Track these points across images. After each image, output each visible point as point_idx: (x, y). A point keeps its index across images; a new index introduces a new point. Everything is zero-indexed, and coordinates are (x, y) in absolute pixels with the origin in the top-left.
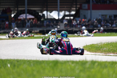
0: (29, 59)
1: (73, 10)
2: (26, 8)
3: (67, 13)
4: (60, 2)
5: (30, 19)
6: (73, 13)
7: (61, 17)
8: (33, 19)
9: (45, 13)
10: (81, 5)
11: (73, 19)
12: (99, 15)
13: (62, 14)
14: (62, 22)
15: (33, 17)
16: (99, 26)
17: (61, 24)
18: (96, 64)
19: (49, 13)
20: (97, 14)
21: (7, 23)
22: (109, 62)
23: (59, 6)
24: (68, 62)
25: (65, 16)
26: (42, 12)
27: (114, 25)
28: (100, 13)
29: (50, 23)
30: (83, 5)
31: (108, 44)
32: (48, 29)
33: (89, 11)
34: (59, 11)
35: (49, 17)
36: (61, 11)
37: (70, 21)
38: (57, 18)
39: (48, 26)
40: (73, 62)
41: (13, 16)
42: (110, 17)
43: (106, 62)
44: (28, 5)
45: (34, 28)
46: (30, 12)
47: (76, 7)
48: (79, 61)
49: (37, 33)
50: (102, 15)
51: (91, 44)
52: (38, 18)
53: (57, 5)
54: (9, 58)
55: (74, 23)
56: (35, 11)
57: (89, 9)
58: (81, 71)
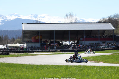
0: (55, 64)
1: (76, 41)
2: (54, 40)
3: (73, 42)
4: (70, 37)
5: (56, 45)
6: (76, 42)
7: (70, 44)
8: (57, 45)
9: (63, 42)
10: (79, 38)
11: (76, 45)
12: (88, 43)
13: (71, 42)
14: (71, 46)
15: (57, 44)
16: (88, 48)
17: (70, 47)
18: (85, 68)
19: (65, 42)
20: (87, 43)
21: (45, 46)
22: (92, 66)
23: (69, 39)
24: (72, 66)
25: (72, 43)
26: (61, 42)
27: (95, 48)
28: (88, 42)
29: (65, 46)
30: (81, 38)
31: (92, 57)
32: (65, 49)
33: (83, 41)
34: (69, 41)
35: (65, 44)
36: (71, 41)
37: (74, 46)
38: (68, 44)
39: (65, 48)
40: (75, 66)
41: (48, 43)
42: (93, 44)
43: (90, 66)
44: (55, 39)
45: (58, 49)
46: (56, 42)
47: (77, 40)
48: (78, 66)
49: (59, 52)
50: (89, 43)
51: (84, 57)
52: (60, 44)
53: (68, 39)
54: (46, 64)
55: (76, 47)
56: (58, 41)
57: (83, 40)
58: (78, 71)
